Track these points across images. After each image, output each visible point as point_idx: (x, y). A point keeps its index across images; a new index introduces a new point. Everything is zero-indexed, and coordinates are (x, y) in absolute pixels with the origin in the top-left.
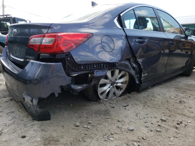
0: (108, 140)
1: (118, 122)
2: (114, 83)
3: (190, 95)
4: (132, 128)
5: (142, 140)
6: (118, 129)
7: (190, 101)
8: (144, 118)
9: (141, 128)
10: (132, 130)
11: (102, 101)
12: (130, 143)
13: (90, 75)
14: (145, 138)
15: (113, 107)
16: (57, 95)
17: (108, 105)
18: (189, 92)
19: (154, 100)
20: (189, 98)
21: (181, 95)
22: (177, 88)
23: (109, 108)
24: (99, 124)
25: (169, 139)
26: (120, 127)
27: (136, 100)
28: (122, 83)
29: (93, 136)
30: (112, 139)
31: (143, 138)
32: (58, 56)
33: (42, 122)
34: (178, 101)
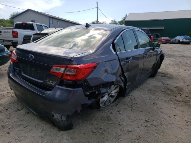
0: (119, 141)
1: (120, 126)
2: (110, 93)
3: (159, 97)
4: (130, 130)
5: (139, 138)
6: (121, 131)
7: (159, 102)
8: (135, 120)
9: (136, 129)
10: (131, 131)
11: (102, 108)
12: (133, 141)
13: (97, 92)
14: (140, 136)
15: (111, 113)
16: (79, 111)
17: (106, 111)
18: (157, 94)
19: (137, 104)
20: (158, 99)
21: (153, 97)
22: (149, 91)
23: (109, 114)
24: (108, 129)
25: (154, 135)
26: (122, 129)
27: (125, 104)
28: (115, 93)
29: (108, 138)
30: (121, 139)
31: (139, 136)
32: (79, 83)
33: (67, 131)
34: (152, 103)
